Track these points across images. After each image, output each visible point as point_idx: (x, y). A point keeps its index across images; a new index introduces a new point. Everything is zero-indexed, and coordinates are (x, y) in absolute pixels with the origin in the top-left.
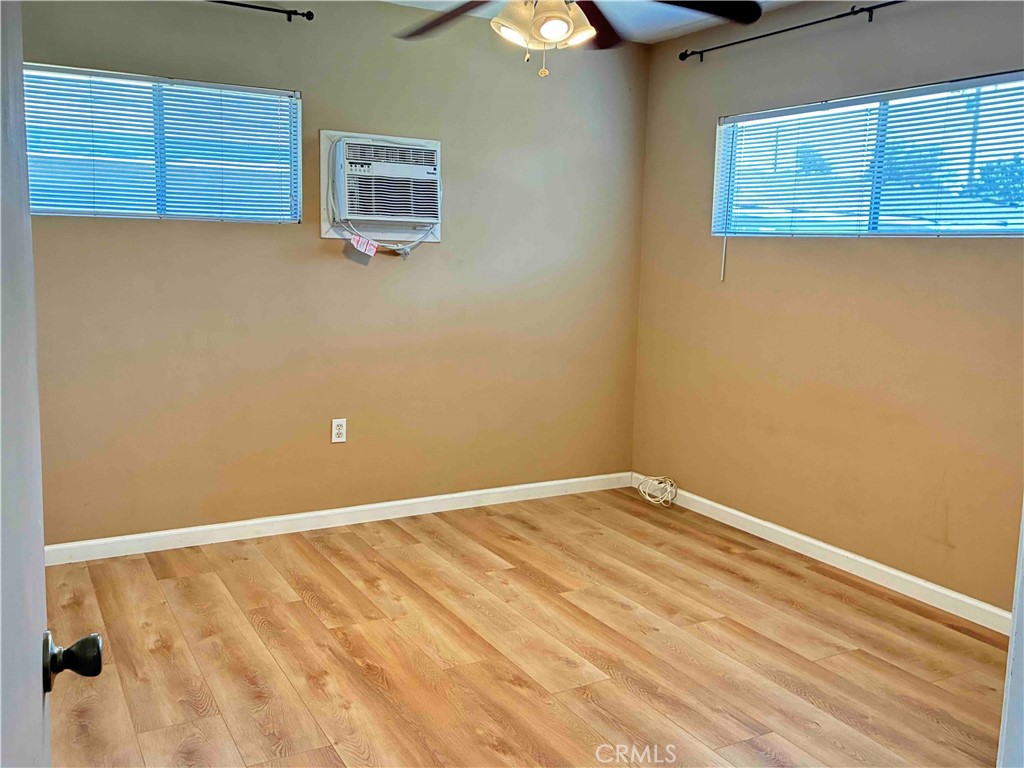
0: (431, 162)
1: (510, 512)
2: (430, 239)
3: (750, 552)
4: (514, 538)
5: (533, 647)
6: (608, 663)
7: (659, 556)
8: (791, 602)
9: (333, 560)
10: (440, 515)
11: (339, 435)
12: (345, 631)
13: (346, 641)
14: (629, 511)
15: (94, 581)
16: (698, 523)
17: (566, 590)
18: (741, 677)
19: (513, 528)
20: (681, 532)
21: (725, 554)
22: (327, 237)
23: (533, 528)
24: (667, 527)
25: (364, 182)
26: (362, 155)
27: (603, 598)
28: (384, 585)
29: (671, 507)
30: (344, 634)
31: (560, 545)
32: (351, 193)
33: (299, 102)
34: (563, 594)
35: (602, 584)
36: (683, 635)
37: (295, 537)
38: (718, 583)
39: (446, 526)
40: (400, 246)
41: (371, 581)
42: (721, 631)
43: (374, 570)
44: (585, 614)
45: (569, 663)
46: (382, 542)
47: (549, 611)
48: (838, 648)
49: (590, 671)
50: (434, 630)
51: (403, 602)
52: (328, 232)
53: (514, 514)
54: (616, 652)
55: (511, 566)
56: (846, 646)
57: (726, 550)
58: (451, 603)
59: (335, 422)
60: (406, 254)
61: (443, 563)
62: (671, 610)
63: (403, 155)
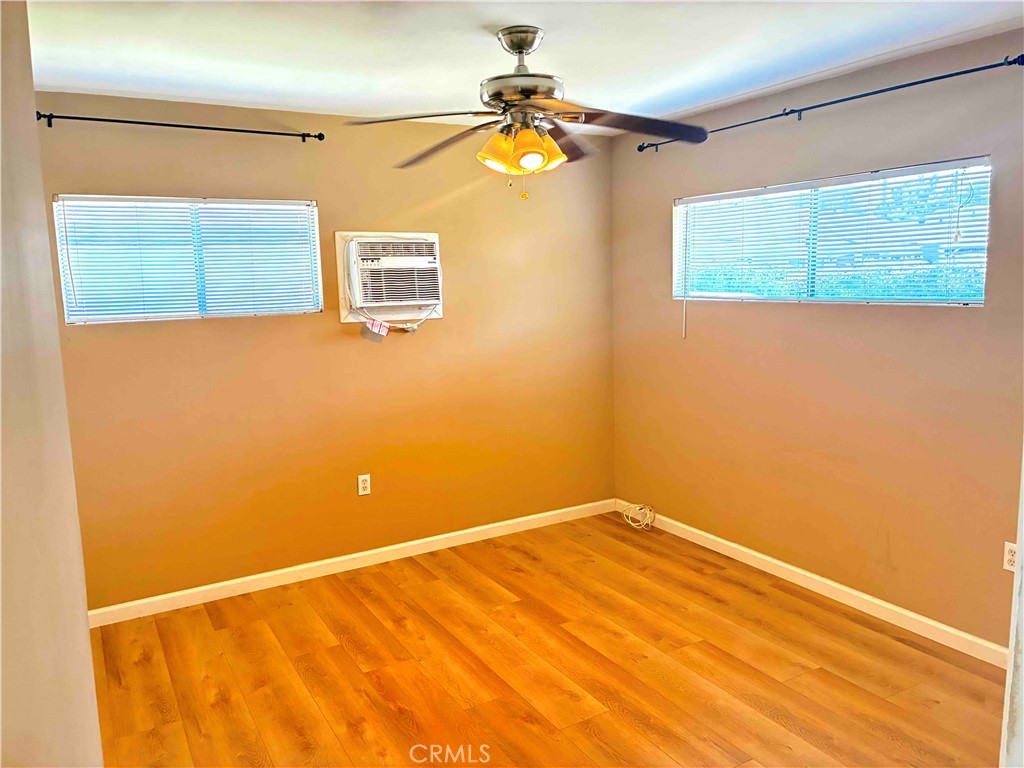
0: (431, 253)
1: (514, 543)
2: (434, 316)
3: (722, 573)
4: (519, 570)
5: (541, 681)
6: (606, 694)
7: (642, 580)
8: (759, 622)
9: (365, 601)
10: (453, 549)
11: (365, 488)
12: (378, 674)
13: (380, 686)
14: (615, 536)
15: (161, 635)
16: (674, 544)
17: (566, 620)
18: (722, 702)
19: (516, 559)
20: (661, 555)
21: (699, 575)
22: (346, 321)
23: (535, 559)
24: (648, 550)
25: (375, 274)
26: (371, 251)
27: (598, 626)
28: (410, 625)
29: (652, 530)
30: (378, 677)
31: (558, 575)
32: (365, 285)
33: (316, 209)
34: (563, 626)
35: (596, 612)
36: (668, 660)
37: (332, 579)
38: (696, 606)
39: (459, 561)
40: (409, 325)
41: (399, 621)
42: (700, 655)
43: (401, 610)
44: (584, 644)
45: (573, 696)
46: (406, 580)
47: (553, 643)
48: (803, 667)
49: (591, 703)
50: (456, 669)
51: (427, 641)
52: (347, 318)
53: (517, 544)
54: (614, 683)
55: (518, 599)
56: (809, 666)
57: (699, 571)
58: (468, 640)
59: (361, 478)
60: (414, 331)
61: (458, 598)
62: (656, 636)
63: (407, 249)
